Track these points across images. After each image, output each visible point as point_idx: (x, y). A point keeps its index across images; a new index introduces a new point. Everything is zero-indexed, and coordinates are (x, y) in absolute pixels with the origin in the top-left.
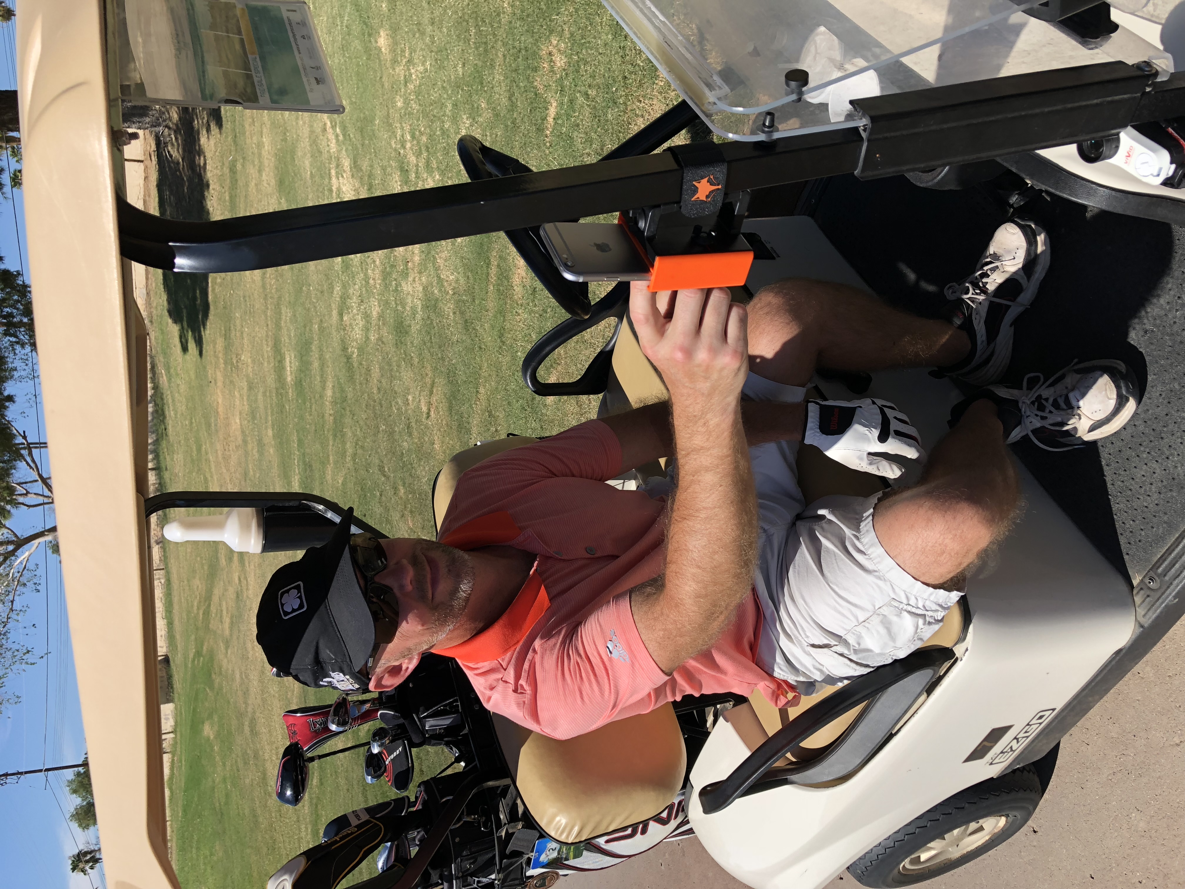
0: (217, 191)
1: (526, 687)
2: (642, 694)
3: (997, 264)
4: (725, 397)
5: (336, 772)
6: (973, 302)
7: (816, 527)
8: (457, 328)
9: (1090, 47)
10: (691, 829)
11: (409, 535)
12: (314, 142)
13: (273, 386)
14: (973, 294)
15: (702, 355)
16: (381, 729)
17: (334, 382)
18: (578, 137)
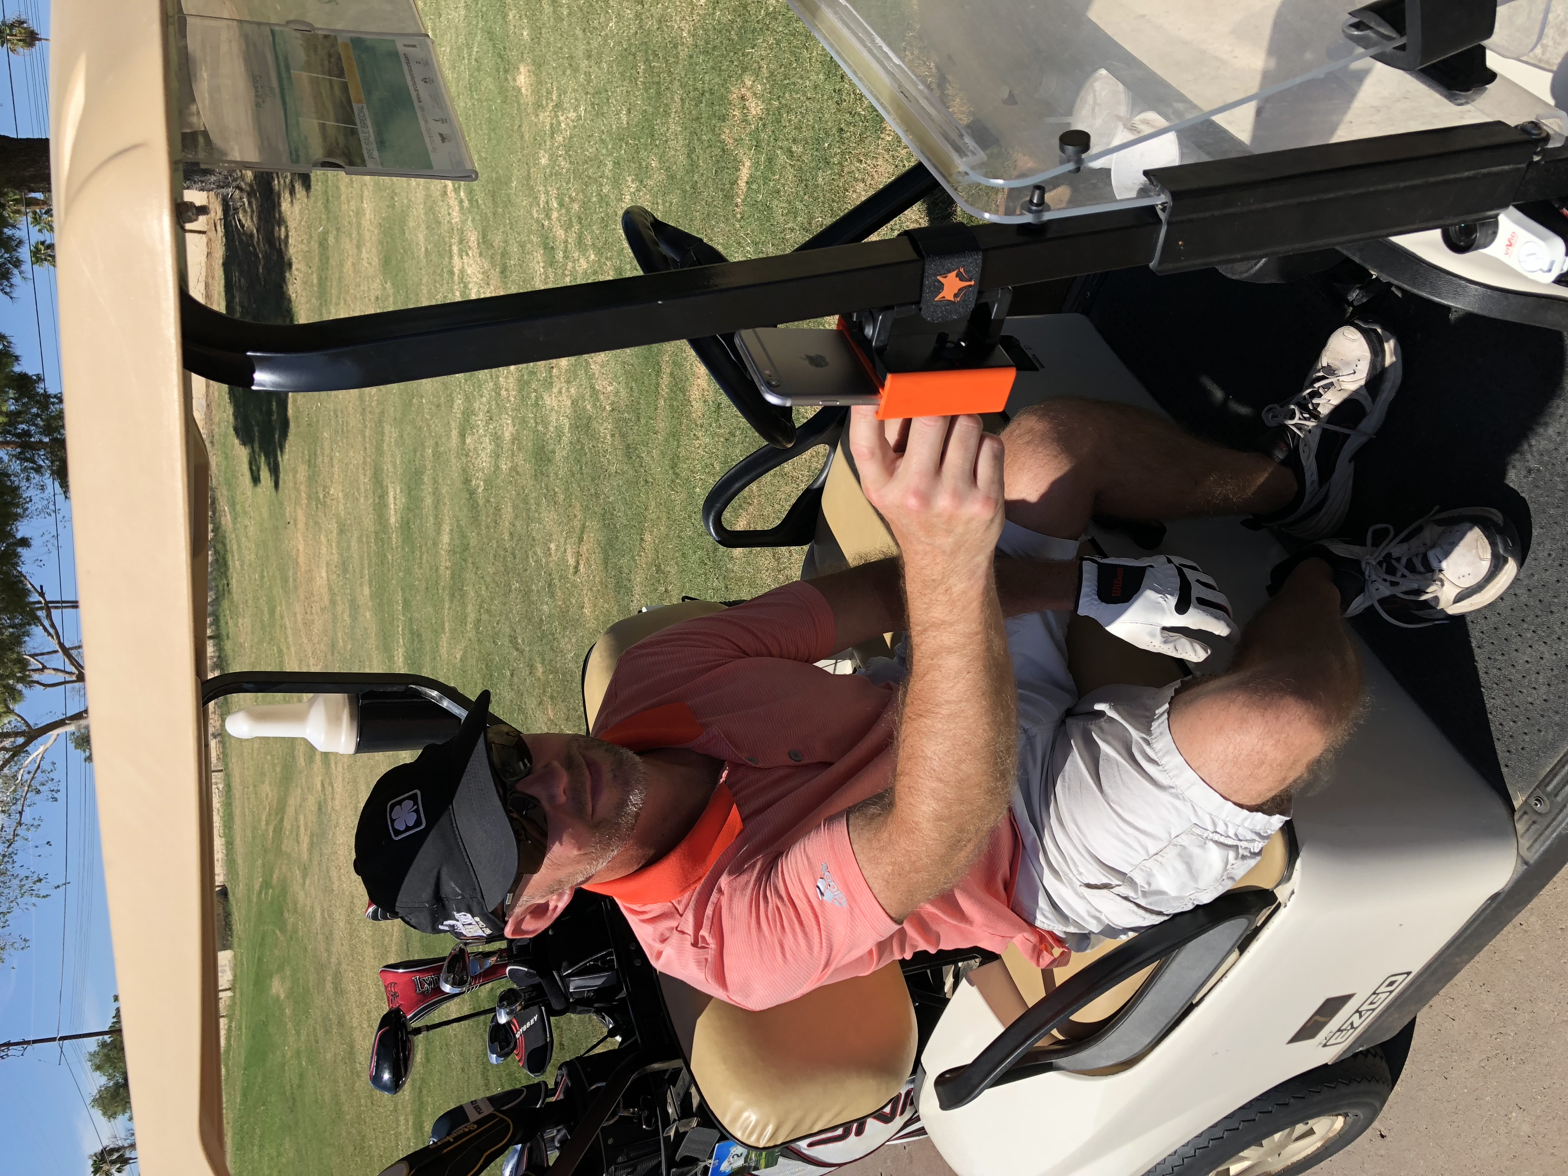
0: (301, 272)
1: (710, 940)
2: (862, 950)
3: (1332, 379)
4: (974, 557)
5: (447, 1045)
6: (1300, 429)
7: (1093, 727)
8: (616, 455)
9: (1459, 101)
10: (923, 1128)
11: (549, 729)
12: (431, 209)
13: (372, 529)
14: (1300, 419)
15: (943, 502)
16: (511, 990)
17: (452, 525)
18: (779, 207)
